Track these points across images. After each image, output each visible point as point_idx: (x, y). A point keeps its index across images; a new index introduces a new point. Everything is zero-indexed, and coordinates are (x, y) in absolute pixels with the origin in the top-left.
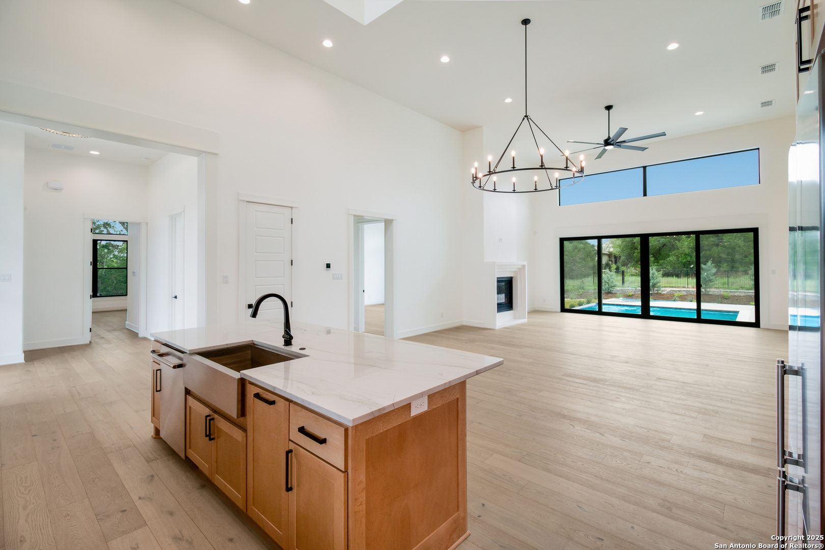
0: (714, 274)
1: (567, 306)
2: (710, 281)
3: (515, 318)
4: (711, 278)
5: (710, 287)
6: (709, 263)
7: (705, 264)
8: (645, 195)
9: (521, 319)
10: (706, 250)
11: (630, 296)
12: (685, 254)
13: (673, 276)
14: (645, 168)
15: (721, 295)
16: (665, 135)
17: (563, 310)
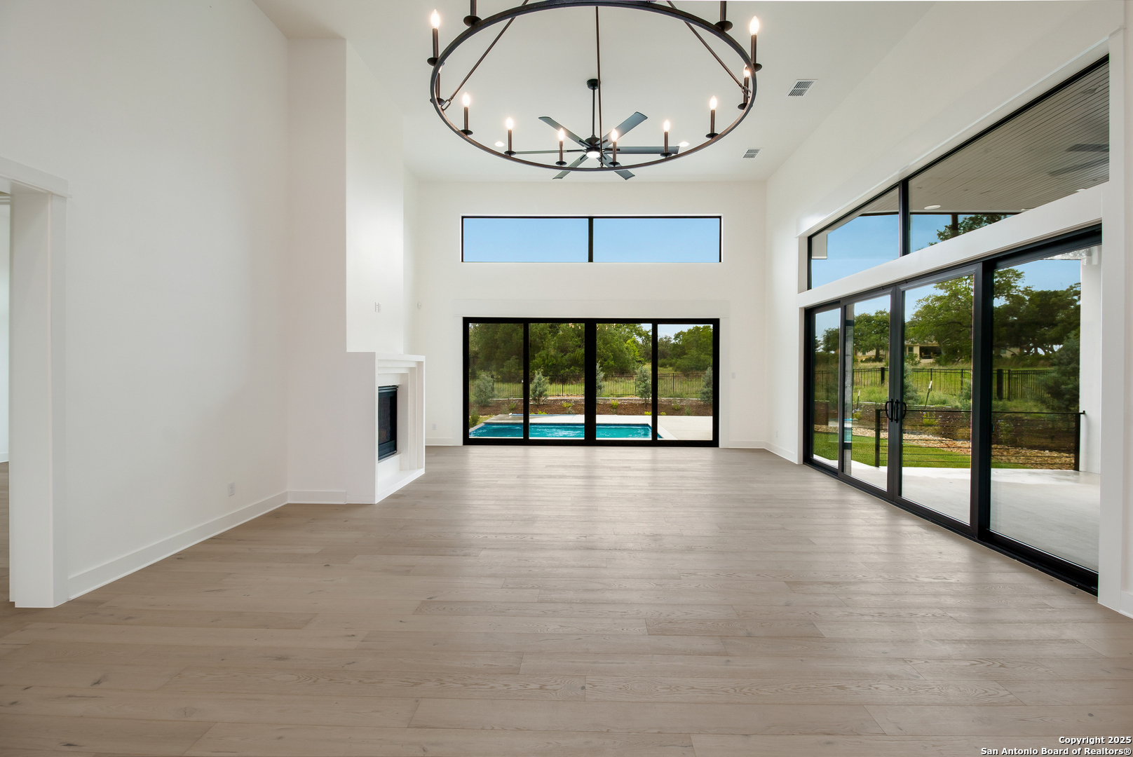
3: (402, 469)
8: (591, 260)
9: (415, 469)
14: (591, 219)
17: (467, 441)
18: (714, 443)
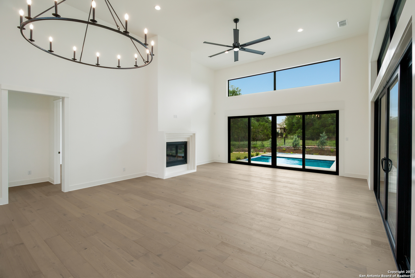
0: (326, 139)
1: (232, 159)
2: (325, 143)
3: (188, 169)
4: (325, 141)
5: (325, 146)
6: (324, 133)
7: (322, 134)
8: (275, 89)
9: (192, 169)
10: (328, 127)
11: (284, 151)
12: (317, 129)
13: (310, 140)
14: (275, 72)
15: (329, 150)
16: (270, 39)
17: (230, 161)
18: (336, 173)
